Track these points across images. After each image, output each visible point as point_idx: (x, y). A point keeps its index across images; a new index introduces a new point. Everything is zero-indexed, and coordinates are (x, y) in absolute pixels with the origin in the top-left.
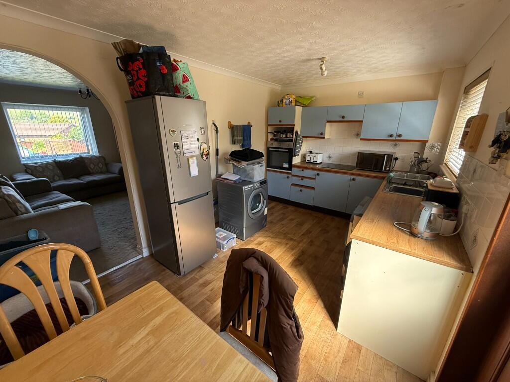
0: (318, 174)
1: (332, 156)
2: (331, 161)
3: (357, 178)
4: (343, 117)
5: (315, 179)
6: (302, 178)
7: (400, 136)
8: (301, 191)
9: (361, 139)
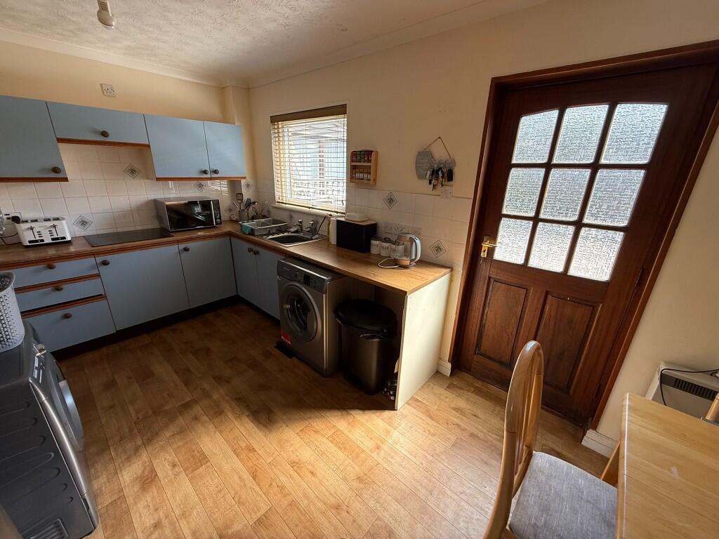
0: (105, 263)
1: (88, 218)
2: (91, 231)
3: (190, 245)
4: (104, 134)
5: (98, 276)
6: (57, 286)
7: (216, 172)
8: (67, 316)
9: (158, 179)
